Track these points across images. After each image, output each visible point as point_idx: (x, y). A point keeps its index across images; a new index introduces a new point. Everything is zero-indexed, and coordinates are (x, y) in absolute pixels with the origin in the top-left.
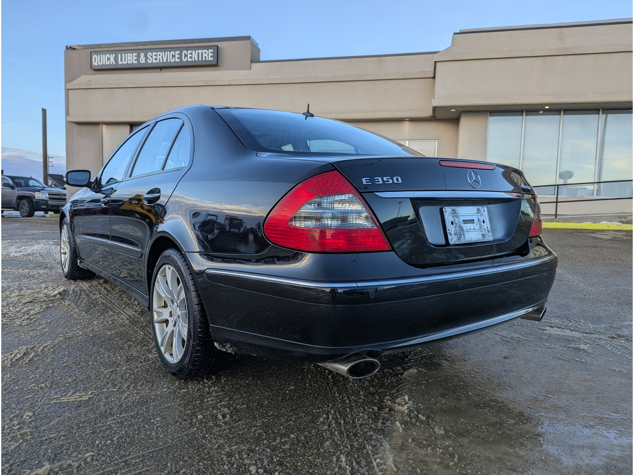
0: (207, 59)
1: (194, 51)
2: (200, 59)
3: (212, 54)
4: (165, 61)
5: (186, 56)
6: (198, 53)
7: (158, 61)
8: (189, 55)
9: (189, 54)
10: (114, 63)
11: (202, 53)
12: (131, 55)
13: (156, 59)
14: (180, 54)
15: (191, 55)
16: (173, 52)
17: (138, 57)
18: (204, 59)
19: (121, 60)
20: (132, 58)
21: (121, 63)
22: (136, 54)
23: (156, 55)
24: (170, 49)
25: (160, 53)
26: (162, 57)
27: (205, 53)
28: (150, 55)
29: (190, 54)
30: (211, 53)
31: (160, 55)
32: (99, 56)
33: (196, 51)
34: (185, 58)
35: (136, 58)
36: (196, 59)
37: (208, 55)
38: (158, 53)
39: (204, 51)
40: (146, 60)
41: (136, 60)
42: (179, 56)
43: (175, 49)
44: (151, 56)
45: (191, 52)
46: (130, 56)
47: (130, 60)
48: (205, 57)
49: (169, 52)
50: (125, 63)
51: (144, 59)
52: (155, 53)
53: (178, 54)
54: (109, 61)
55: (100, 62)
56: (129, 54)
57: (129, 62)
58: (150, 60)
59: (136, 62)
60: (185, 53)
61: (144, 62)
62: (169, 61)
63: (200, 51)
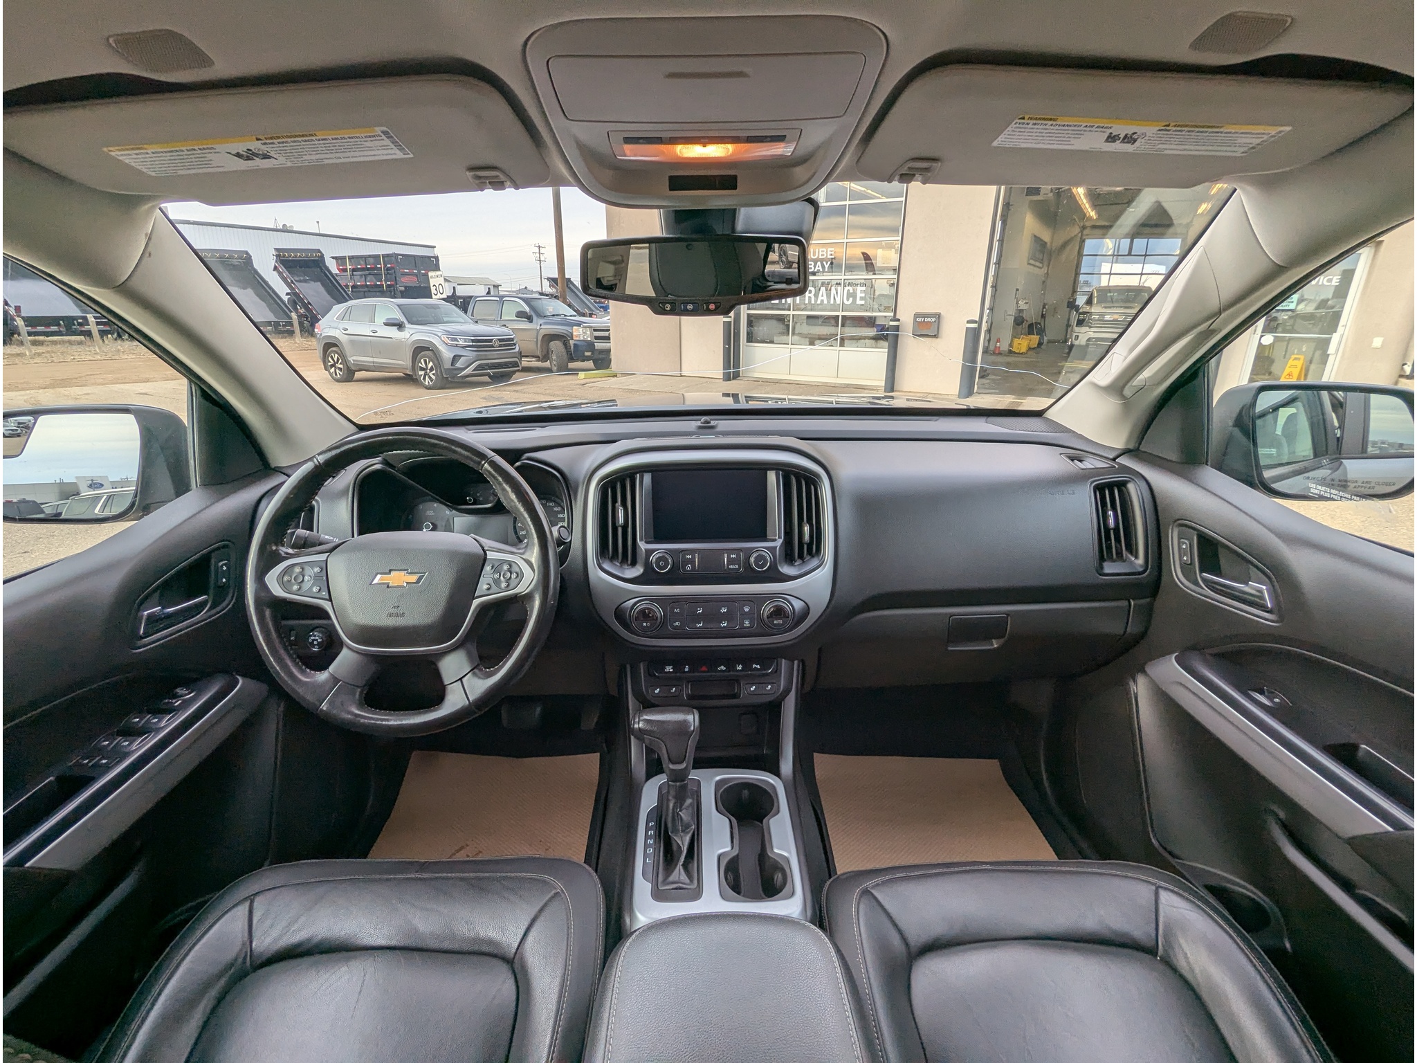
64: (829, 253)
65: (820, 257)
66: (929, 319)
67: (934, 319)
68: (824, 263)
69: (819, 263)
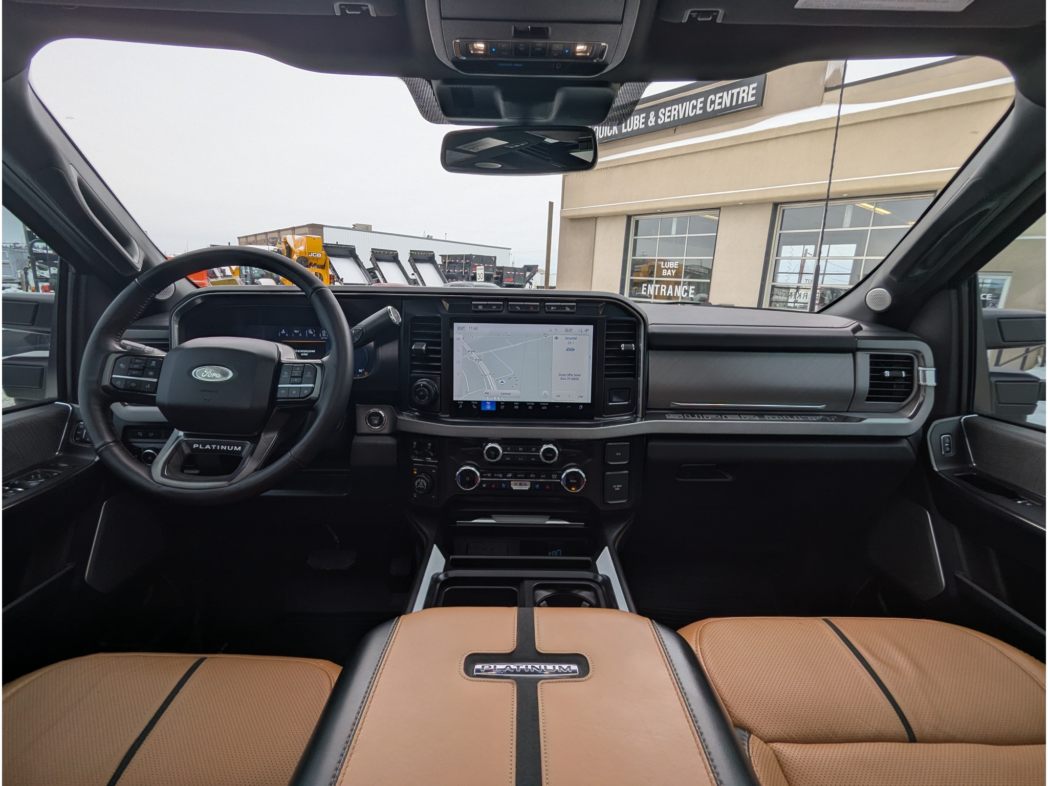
0: (745, 101)
1: (725, 93)
2: (734, 104)
3: (754, 92)
4: (681, 117)
5: (713, 102)
6: (733, 95)
7: (672, 119)
8: (718, 101)
9: (717, 98)
10: (617, 133)
11: (738, 93)
12: (638, 117)
13: (669, 117)
14: (705, 103)
15: (720, 100)
16: (694, 102)
17: (647, 118)
18: (740, 102)
19: (626, 127)
20: (639, 121)
21: (625, 131)
22: (644, 115)
23: (670, 111)
24: (690, 98)
25: (676, 107)
26: (678, 112)
27: (744, 91)
28: (662, 112)
29: (721, 97)
30: (753, 89)
31: (675, 109)
32: (600, 127)
33: (730, 92)
34: (710, 107)
35: (644, 120)
36: (728, 105)
37: (748, 94)
38: (674, 107)
39: (742, 89)
40: (656, 121)
41: (643, 123)
42: (702, 105)
43: (696, 97)
44: (663, 114)
45: (721, 94)
46: (637, 119)
47: (636, 124)
48: (743, 97)
49: (688, 103)
50: (629, 130)
51: (653, 120)
52: (669, 108)
53: (701, 103)
54: (611, 131)
55: (601, 135)
56: (635, 117)
57: (635, 128)
58: (661, 120)
59: (642, 126)
60: (711, 99)
61: (653, 124)
62: (686, 116)
63: (735, 91)
64: (675, 265)
65: (670, 267)
68: (672, 271)
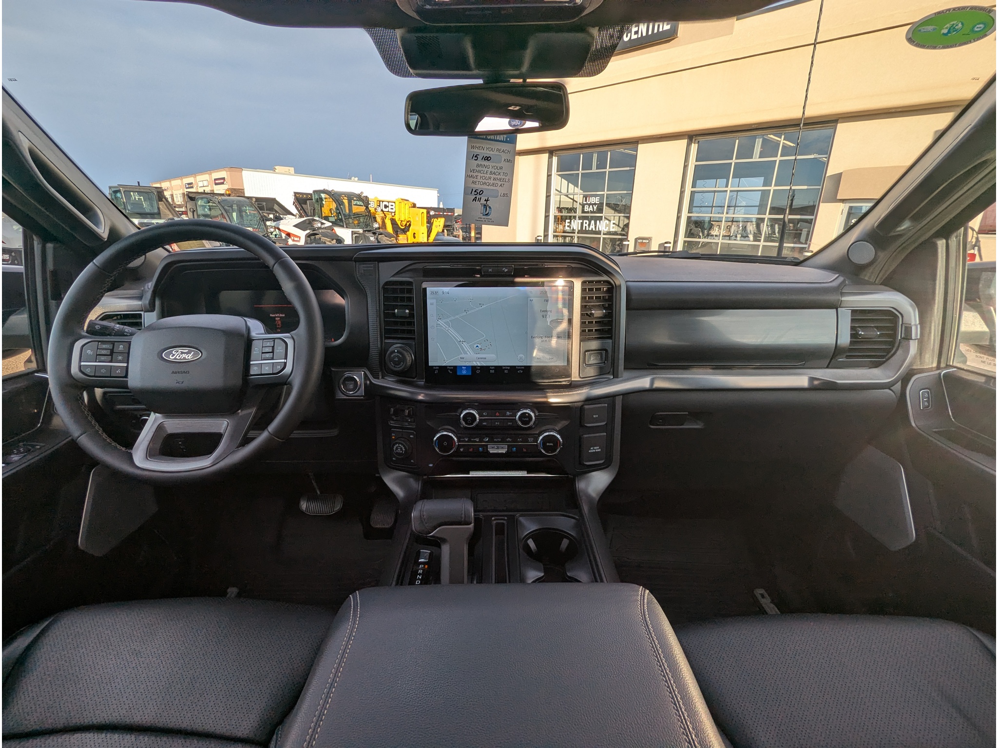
0: (660, 29)
2: (650, 33)
8: (634, 30)
9: (634, 27)
18: (655, 33)
34: (627, 36)
36: (644, 34)
64: (597, 200)
65: (592, 203)
66: (644, 241)
67: (648, 241)
68: (594, 206)
69: (591, 206)
